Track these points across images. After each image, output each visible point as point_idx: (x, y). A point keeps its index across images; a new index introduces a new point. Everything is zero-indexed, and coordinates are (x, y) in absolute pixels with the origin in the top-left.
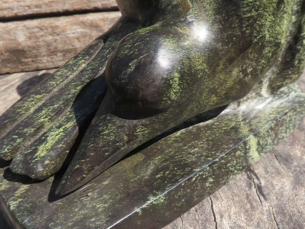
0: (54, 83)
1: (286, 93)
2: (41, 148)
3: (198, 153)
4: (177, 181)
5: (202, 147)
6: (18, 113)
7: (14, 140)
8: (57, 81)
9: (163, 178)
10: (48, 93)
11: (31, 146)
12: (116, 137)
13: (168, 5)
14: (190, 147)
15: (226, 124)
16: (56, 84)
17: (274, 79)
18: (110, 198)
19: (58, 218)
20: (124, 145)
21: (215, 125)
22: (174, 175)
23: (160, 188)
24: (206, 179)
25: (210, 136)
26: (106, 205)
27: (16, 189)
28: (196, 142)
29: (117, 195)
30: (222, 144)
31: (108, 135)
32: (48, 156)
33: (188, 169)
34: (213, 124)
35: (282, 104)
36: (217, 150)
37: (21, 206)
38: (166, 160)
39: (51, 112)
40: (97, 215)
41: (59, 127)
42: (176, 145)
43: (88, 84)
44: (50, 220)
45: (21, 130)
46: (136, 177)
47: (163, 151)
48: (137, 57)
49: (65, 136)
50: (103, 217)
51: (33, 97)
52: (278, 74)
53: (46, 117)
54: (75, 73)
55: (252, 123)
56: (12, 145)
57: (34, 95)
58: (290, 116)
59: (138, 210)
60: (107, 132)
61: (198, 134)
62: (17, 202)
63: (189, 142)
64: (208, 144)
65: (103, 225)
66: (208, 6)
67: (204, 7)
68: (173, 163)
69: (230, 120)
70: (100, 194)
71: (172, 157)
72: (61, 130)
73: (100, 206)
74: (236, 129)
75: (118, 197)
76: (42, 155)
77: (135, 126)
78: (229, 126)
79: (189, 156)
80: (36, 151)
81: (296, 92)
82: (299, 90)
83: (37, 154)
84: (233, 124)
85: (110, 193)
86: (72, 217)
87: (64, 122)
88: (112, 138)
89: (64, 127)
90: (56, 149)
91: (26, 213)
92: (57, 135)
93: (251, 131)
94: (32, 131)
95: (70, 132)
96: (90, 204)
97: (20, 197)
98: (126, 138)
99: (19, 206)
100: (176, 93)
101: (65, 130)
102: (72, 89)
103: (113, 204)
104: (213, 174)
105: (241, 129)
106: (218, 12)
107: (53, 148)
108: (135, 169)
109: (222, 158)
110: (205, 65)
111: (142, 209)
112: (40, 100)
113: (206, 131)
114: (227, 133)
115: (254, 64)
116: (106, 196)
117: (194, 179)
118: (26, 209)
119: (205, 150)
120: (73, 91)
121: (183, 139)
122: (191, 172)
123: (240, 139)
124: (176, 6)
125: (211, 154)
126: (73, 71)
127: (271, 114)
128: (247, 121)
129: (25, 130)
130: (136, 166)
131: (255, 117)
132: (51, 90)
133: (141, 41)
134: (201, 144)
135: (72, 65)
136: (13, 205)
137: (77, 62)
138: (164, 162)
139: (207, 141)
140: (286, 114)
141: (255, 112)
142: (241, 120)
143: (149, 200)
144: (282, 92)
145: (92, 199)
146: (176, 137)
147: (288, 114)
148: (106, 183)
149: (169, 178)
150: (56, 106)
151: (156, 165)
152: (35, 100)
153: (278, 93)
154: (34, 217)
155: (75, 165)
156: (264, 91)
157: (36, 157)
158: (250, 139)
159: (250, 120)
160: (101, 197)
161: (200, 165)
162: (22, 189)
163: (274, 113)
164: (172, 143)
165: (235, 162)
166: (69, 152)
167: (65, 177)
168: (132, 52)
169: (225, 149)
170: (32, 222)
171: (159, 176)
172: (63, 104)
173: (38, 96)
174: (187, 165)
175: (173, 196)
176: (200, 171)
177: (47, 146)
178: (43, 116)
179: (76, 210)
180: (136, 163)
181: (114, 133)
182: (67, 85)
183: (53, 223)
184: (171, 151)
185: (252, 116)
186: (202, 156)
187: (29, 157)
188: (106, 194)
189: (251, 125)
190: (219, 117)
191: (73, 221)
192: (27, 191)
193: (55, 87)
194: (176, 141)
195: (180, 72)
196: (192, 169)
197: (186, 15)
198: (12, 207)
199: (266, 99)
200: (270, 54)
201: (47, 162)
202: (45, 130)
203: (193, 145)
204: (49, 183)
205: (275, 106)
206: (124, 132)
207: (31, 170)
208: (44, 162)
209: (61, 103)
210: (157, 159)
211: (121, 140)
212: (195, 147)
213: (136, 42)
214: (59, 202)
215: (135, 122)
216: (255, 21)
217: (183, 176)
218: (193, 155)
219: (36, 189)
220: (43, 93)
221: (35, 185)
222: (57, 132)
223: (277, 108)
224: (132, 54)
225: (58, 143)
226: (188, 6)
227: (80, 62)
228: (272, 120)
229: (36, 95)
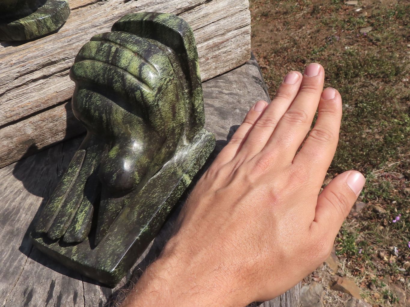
0: (66, 187)
1: (199, 138)
2: (77, 225)
3: (158, 196)
4: (151, 216)
5: (159, 192)
6: (53, 211)
7: (59, 226)
8: (67, 185)
9: (144, 217)
10: (65, 193)
11: (70, 226)
12: (116, 209)
13: (119, 134)
14: (153, 194)
15: (169, 171)
16: (67, 187)
17: (188, 134)
18: (122, 237)
19: (101, 256)
20: (121, 211)
21: (163, 175)
22: (149, 213)
23: (144, 223)
24: (166, 208)
25: (161, 183)
26: (121, 241)
27: (71, 250)
28: (155, 189)
29: (124, 234)
30: (169, 186)
31: (112, 209)
32: (83, 228)
33: (155, 208)
34: (161, 174)
35: (198, 145)
36: (167, 191)
37: (79, 257)
38: (142, 207)
39: (73, 204)
40: (119, 247)
41: (81, 212)
42: (144, 195)
43: (87, 182)
44: (97, 258)
45: (60, 220)
46: (130, 221)
47: (139, 202)
48: (116, 172)
49: (87, 215)
50: (122, 247)
51: (57, 199)
52: (190, 131)
53: (71, 208)
54: (75, 177)
55: (183, 166)
56: (59, 230)
57: (57, 198)
58: (204, 151)
59: (137, 238)
60: (111, 208)
61: (155, 184)
62: (76, 256)
63: (151, 191)
64: (162, 189)
65: (124, 250)
66: (139, 131)
67: (138, 132)
68: (146, 207)
69: (171, 168)
70: (116, 237)
71: (145, 203)
72: (83, 213)
73: (119, 243)
74: (175, 173)
75: (125, 235)
76: (79, 229)
77: (124, 200)
78: (171, 172)
79: (153, 199)
80: (74, 228)
81: (205, 134)
82: (207, 132)
83: (76, 229)
84: (173, 170)
85: (120, 234)
86: (107, 253)
87: (83, 208)
88: (114, 209)
89: (84, 211)
90: (85, 223)
91: (83, 259)
92: (82, 216)
93: (183, 171)
94: (67, 218)
95: (89, 212)
96: (113, 243)
97: (76, 253)
98: (121, 207)
99: (78, 258)
100: (138, 181)
101: (85, 212)
102: (79, 187)
103: (124, 239)
104: (169, 204)
105: (177, 172)
106: (145, 132)
107: (83, 223)
108: (128, 217)
109: (172, 194)
110: (147, 159)
111: (139, 236)
112: (62, 199)
113: (159, 180)
114: (171, 177)
115: (172, 140)
116: (119, 237)
117: (160, 211)
118: (82, 257)
119: (161, 193)
120: (80, 189)
121: (147, 190)
122: (157, 208)
123: (178, 179)
124: (123, 134)
125: (165, 194)
126: (74, 176)
127: (192, 155)
128: (180, 165)
129: (63, 219)
130: (128, 215)
131: (184, 161)
132: (66, 192)
133: (114, 163)
134: (158, 190)
135: (71, 173)
136: (75, 258)
137: (73, 170)
138: (141, 208)
139: (161, 187)
140: (202, 151)
141: (183, 157)
142: (176, 166)
143: (141, 231)
144: (195, 139)
145: (113, 241)
146: (143, 190)
147: (203, 151)
148: (116, 230)
149: (147, 216)
150: (74, 200)
151: (138, 211)
152: (60, 200)
153: (194, 140)
154: (89, 259)
155: (100, 229)
156: (185, 143)
157: (77, 231)
158: (184, 177)
159: (182, 164)
160: (117, 238)
161: (161, 203)
162: (74, 249)
163: (195, 154)
164: (142, 195)
165: (179, 192)
166: (92, 222)
167: (97, 236)
168: (112, 170)
169: (171, 188)
170: (89, 262)
171: (141, 217)
172: (77, 198)
173: (60, 198)
174: (154, 205)
175: (152, 224)
176: (162, 206)
177: (79, 223)
178: (69, 208)
179: (108, 249)
180: (127, 214)
181: (114, 207)
182: (74, 186)
183: (99, 259)
184: (143, 200)
185: (182, 160)
186: (160, 197)
187: (73, 232)
188: (118, 236)
189: (183, 167)
190: (164, 168)
191: (109, 254)
192: (78, 249)
193: (67, 189)
194: (144, 193)
195: (137, 171)
196: (157, 207)
197: (131, 138)
198: (75, 259)
199: (187, 146)
200: (180, 131)
201: (83, 231)
202: (73, 215)
203: (154, 192)
204: (86, 241)
205: (194, 148)
206: (119, 205)
207: (76, 238)
208: (81, 232)
209: (76, 198)
210: (137, 208)
211: (119, 209)
212: (155, 193)
213: (112, 164)
214: (97, 248)
215: (123, 198)
216: (164, 129)
217: (154, 212)
218: (156, 198)
219: (82, 246)
220: (62, 195)
221: (79, 244)
222: (82, 215)
223: (196, 149)
224: (112, 171)
225: (85, 220)
226: (130, 133)
227: (76, 169)
228: (194, 160)
229: (59, 197)
